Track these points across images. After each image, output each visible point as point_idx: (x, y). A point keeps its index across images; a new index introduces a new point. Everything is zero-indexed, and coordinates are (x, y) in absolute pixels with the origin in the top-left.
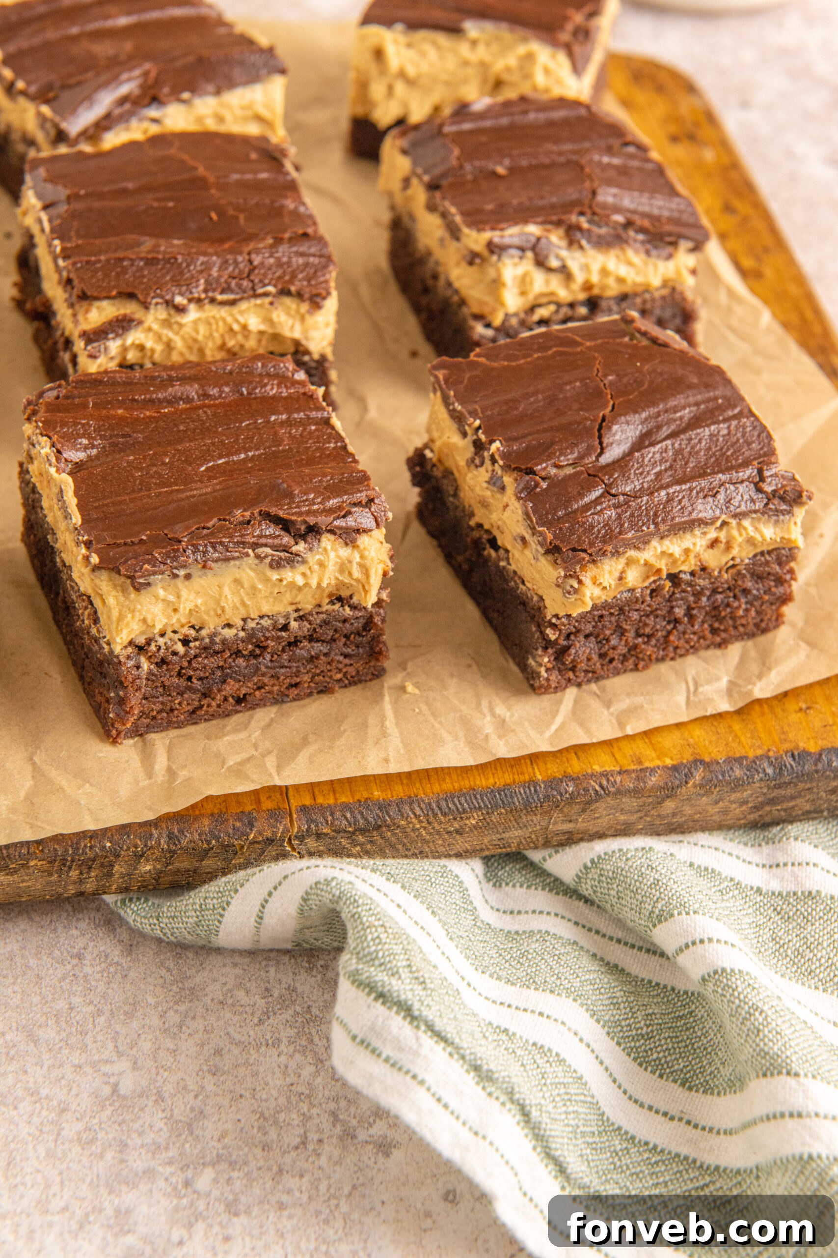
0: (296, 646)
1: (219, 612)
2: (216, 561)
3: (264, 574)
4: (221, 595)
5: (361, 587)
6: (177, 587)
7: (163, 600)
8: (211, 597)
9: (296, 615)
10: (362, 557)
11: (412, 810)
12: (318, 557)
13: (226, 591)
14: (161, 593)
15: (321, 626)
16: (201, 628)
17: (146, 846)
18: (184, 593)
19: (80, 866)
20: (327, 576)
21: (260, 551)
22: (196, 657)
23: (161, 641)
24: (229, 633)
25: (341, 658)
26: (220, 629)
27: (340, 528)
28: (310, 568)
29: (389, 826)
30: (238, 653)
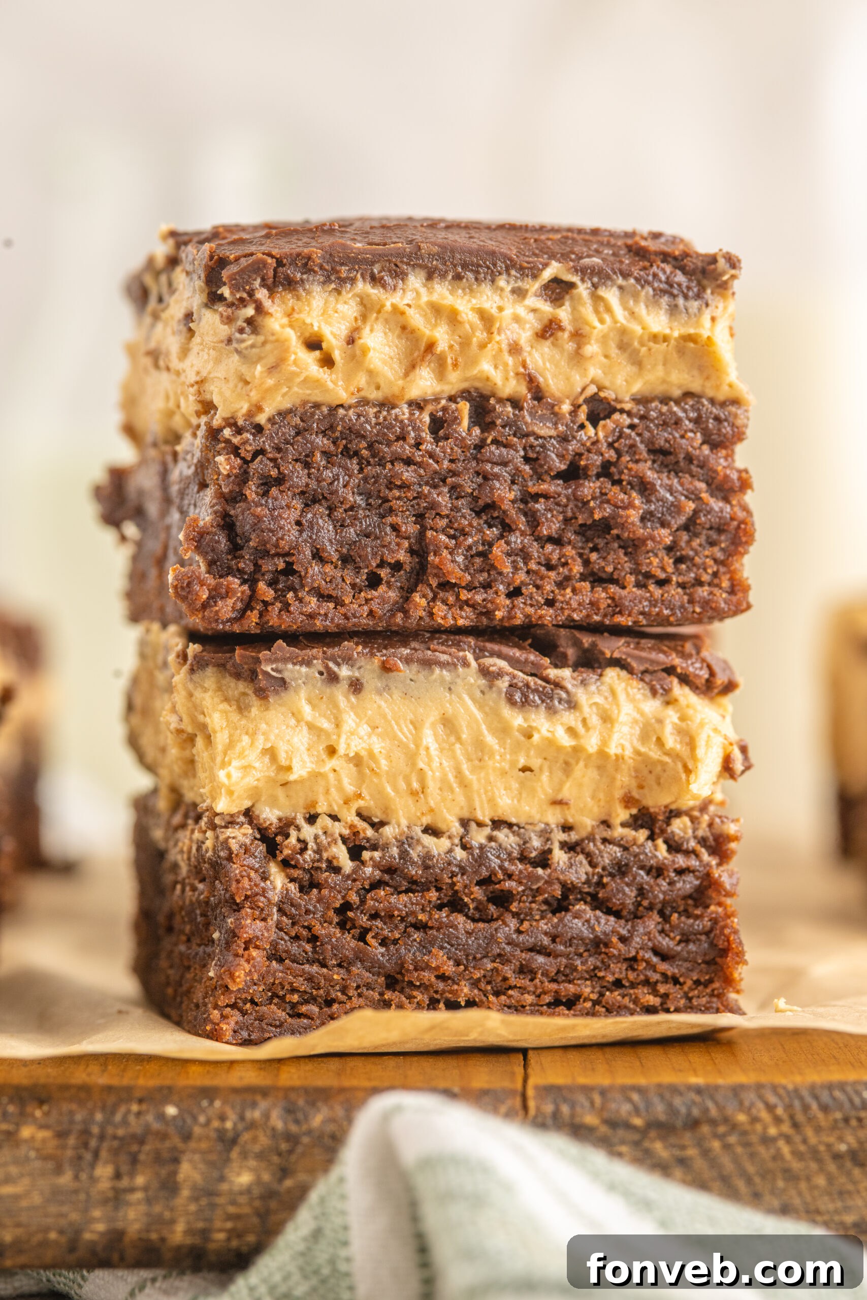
0: (567, 910)
1: (416, 785)
2: (408, 661)
3: (496, 713)
4: (417, 746)
5: (680, 766)
6: (336, 706)
7: (311, 727)
8: (401, 745)
9: (563, 837)
10: (683, 718)
11: (761, 1097)
12: (598, 699)
13: (429, 739)
14: (307, 711)
15: (611, 875)
16: (382, 824)
17: (242, 1118)
18: (350, 720)
19: (115, 1152)
20: (616, 737)
21: (488, 661)
22: (376, 885)
23: (308, 832)
24: (437, 846)
25: (655, 960)
26: (418, 830)
27: (640, 660)
28: (584, 721)
29: (713, 1123)
30: (455, 904)
